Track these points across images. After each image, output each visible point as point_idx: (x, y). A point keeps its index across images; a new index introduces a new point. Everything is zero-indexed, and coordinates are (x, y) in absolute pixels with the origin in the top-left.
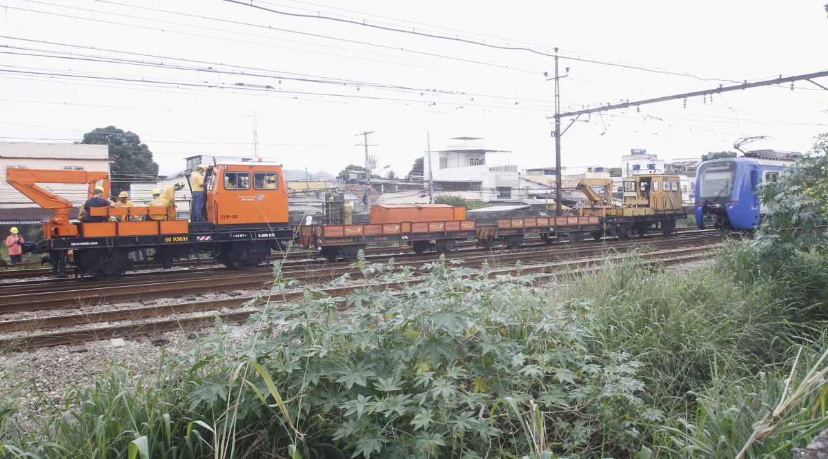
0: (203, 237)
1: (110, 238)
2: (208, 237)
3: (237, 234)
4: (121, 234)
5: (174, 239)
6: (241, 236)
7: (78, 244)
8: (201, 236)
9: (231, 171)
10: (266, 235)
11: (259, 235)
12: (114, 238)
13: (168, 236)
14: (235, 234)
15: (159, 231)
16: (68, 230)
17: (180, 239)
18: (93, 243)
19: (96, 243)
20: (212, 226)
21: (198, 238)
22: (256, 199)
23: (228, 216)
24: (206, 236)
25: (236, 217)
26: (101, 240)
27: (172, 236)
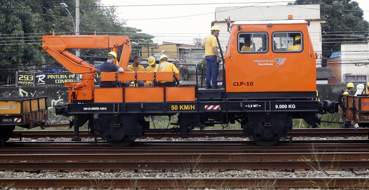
0: (211, 107)
1: (116, 104)
2: (217, 107)
3: (250, 104)
4: (127, 101)
5: (181, 107)
6: (255, 106)
7: (90, 109)
8: (209, 105)
9: (245, 30)
10: (285, 106)
11: (277, 107)
12: (121, 104)
13: (174, 103)
14: (247, 104)
15: (165, 98)
16: (84, 95)
17: (186, 107)
18: (103, 109)
19: (106, 109)
20: (224, 94)
21: (206, 106)
22: (275, 63)
23: (242, 83)
24: (215, 105)
25: (252, 84)
26: (109, 106)
27: (179, 104)
